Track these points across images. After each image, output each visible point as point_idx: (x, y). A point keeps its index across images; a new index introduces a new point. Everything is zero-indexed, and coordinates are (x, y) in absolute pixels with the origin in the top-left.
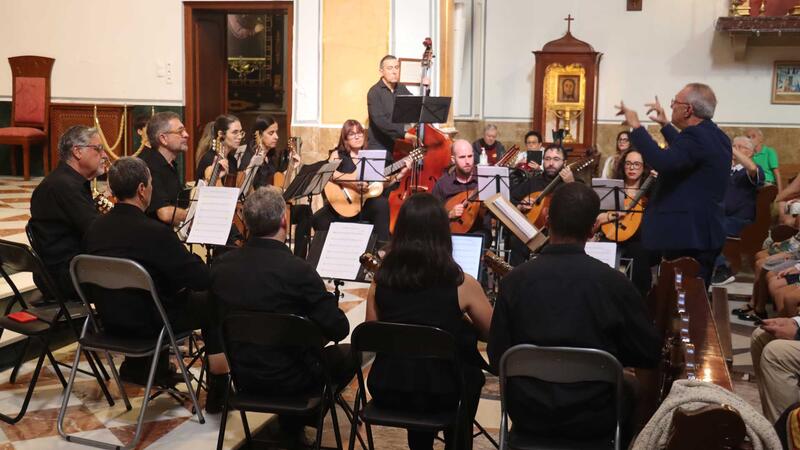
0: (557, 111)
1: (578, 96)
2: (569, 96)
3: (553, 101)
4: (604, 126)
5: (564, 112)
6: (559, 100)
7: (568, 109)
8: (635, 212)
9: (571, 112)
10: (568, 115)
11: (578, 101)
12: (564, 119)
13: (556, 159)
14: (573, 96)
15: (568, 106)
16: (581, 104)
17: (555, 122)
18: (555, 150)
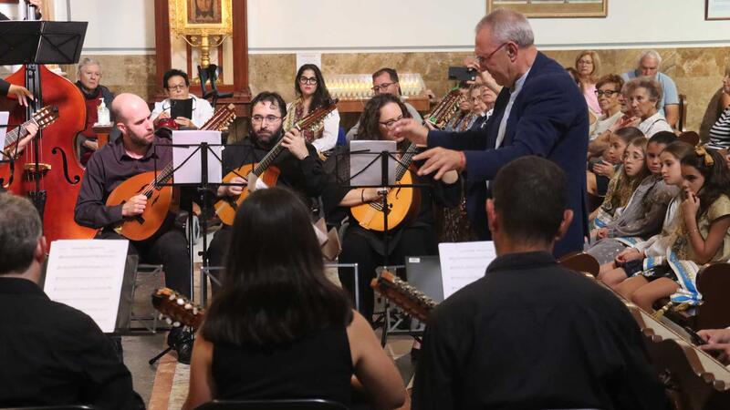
0: (189, 37)
1: (220, 13)
2: (205, 14)
3: (182, 22)
4: (258, 58)
5: (200, 37)
6: (190, 19)
7: (205, 33)
8: (401, 186)
9: (210, 37)
10: (205, 42)
11: (219, 21)
12: (200, 49)
13: (270, 117)
14: (211, 13)
15: (205, 28)
16: (226, 25)
17: (185, 53)
18: (268, 104)
